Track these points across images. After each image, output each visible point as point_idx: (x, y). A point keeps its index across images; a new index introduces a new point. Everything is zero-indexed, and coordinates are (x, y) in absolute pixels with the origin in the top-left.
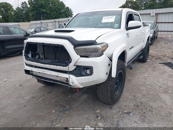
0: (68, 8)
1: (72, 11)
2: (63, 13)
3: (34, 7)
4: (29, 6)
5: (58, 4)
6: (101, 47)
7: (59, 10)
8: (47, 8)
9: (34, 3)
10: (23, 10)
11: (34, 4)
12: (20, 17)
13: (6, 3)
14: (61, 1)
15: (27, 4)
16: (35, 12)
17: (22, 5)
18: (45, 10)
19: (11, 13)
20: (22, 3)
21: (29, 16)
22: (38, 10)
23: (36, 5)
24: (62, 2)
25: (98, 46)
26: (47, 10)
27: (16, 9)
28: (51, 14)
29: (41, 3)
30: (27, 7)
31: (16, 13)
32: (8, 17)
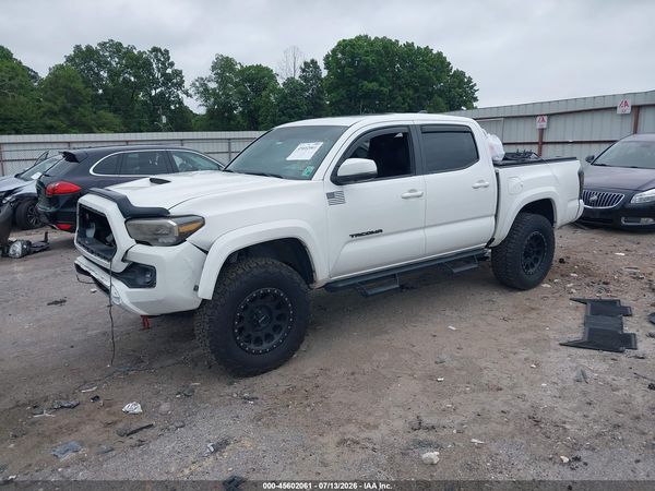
0: (460, 75)
1: (473, 86)
2: (441, 93)
3: (341, 77)
4: (324, 73)
5: (423, 61)
6: (175, 224)
7: (426, 82)
8: (381, 79)
9: (343, 62)
10: (304, 89)
11: (343, 68)
12: (292, 112)
13: (259, 68)
14: (435, 52)
15: (318, 67)
16: (342, 92)
17: (303, 71)
18: (374, 86)
19: (268, 97)
20: (305, 63)
21: (321, 105)
22: (352, 87)
23: (347, 69)
24: (440, 54)
25: (171, 222)
26: (381, 85)
27: (284, 84)
28: (394, 99)
29: (364, 61)
30: (319, 78)
31: (283, 97)
32: (257, 109)
